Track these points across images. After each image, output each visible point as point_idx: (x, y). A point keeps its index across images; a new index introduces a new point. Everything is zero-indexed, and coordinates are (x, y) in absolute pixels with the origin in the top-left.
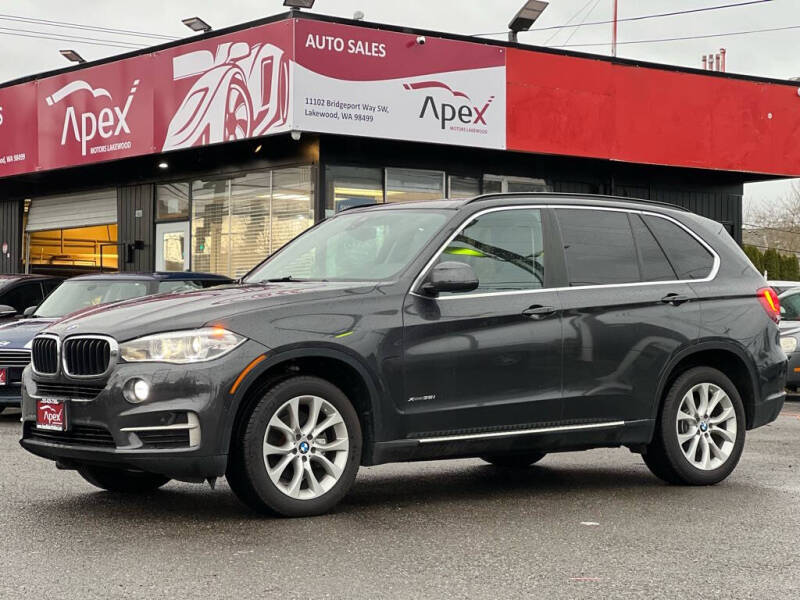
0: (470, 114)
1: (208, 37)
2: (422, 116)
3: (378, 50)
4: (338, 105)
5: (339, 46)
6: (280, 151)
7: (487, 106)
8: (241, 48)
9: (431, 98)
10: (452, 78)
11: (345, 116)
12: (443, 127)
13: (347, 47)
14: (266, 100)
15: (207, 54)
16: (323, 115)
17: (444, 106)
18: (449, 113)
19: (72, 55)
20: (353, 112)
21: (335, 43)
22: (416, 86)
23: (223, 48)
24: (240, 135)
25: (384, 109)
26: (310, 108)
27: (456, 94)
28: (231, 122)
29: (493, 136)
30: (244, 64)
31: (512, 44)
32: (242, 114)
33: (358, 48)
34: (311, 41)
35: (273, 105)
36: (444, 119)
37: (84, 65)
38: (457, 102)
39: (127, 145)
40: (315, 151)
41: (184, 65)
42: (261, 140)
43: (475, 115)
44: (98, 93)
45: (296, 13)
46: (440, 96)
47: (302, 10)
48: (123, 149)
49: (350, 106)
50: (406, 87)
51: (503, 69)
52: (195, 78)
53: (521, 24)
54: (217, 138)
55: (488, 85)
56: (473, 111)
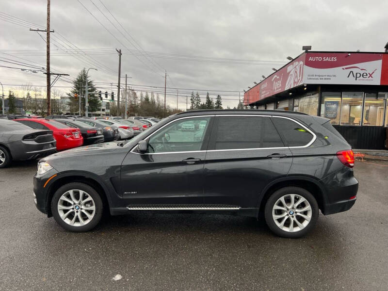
0: (367, 75)
1: (292, 61)
2: (348, 77)
3: (334, 59)
4: (319, 76)
5: (320, 59)
6: (312, 89)
7: (374, 72)
8: (297, 63)
9: (352, 72)
10: (361, 65)
11: (321, 79)
12: (356, 79)
13: (323, 59)
14: (300, 76)
15: (292, 65)
16: (313, 79)
17: (357, 73)
18: (358, 75)
20: (324, 77)
21: (319, 59)
22: (346, 68)
23: (294, 64)
24: (295, 86)
25: (335, 76)
26: (309, 77)
27: (362, 69)
28: (295, 82)
29: (375, 81)
30: (297, 67)
31: (386, 53)
32: (296, 80)
33: (327, 59)
34: (310, 59)
36: (356, 77)
37: (276, 71)
38: (362, 72)
39: (280, 89)
40: (320, 88)
43: (369, 75)
44: (278, 78)
45: (307, 52)
46: (355, 71)
47: (309, 51)
48: (280, 90)
49: (322, 76)
50: (343, 69)
51: (381, 61)
52: (290, 72)
54: (292, 87)
56: (368, 74)
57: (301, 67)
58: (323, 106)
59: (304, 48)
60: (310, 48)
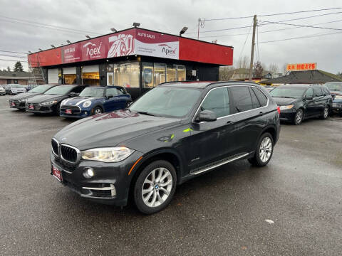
1: (116, 33)
2: (162, 52)
3: (153, 37)
6: (132, 59)
7: (175, 50)
8: (123, 35)
9: (164, 48)
10: (169, 44)
12: (166, 54)
13: (147, 36)
14: (129, 47)
15: (116, 37)
16: (142, 51)
17: (167, 50)
19: (88, 37)
20: (148, 51)
21: (144, 35)
22: (161, 45)
23: (119, 35)
24: (123, 55)
25: (155, 50)
26: (139, 49)
27: (169, 47)
28: (122, 52)
29: (176, 57)
30: (124, 39)
31: (180, 37)
32: (124, 50)
33: (149, 36)
34: (139, 34)
35: (131, 49)
37: (90, 39)
38: (170, 49)
40: (140, 59)
41: (111, 39)
42: (128, 56)
44: (94, 45)
45: (135, 27)
46: (166, 48)
47: (137, 27)
48: (99, 57)
49: (147, 49)
50: (159, 45)
51: (178, 42)
52: (113, 42)
53: (182, 32)
54: (118, 55)
55: (175, 46)
56: (172, 51)
57: (130, 40)
58: (143, 73)
59: (135, 24)
60: (139, 25)
